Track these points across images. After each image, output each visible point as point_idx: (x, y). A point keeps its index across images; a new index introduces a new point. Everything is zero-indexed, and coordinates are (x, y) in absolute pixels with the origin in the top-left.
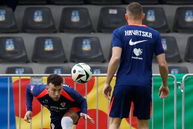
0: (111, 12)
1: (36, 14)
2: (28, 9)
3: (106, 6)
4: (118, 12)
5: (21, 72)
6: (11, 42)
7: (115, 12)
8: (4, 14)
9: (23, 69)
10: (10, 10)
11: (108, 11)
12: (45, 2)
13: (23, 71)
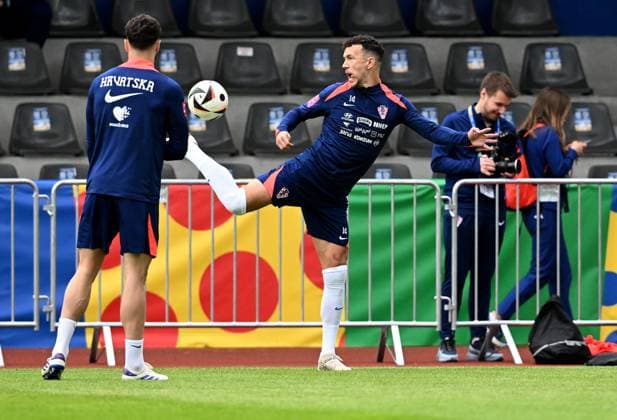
0: (241, 52)
1: (88, 56)
2: (71, 46)
3: (232, 41)
4: (255, 52)
5: (71, 174)
6: (45, 114)
7: (249, 52)
8: (23, 57)
9: (75, 170)
10: (35, 46)
11: (235, 52)
12: (101, 33)
13: (75, 173)
